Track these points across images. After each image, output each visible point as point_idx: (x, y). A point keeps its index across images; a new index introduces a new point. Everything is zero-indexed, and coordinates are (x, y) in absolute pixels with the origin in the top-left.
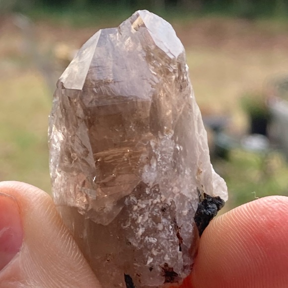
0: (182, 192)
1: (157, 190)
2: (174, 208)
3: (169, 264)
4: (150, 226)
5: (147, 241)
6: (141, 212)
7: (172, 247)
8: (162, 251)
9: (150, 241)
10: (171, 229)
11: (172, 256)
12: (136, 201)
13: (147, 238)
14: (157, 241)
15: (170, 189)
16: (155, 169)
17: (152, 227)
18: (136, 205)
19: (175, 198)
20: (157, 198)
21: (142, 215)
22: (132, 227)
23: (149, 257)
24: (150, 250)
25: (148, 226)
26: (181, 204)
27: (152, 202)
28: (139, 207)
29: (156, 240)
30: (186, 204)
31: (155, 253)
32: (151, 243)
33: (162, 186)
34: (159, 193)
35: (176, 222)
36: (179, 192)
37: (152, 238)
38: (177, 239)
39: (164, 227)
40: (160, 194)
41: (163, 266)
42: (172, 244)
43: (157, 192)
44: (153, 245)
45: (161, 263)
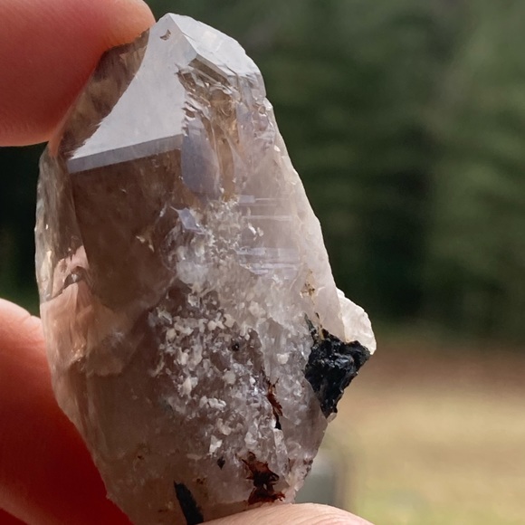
0: (270, 316)
1: (215, 303)
2: (258, 346)
3: (258, 453)
4: (209, 375)
5: (205, 405)
6: (185, 343)
7: (258, 417)
8: (239, 425)
9: (212, 404)
10: (254, 384)
11: (260, 436)
12: (170, 319)
13: (204, 399)
14: (228, 406)
15: (243, 305)
16: (203, 259)
17: (212, 376)
18: (172, 326)
19: (257, 326)
20: (217, 320)
21: (188, 351)
22: (169, 372)
23: (213, 438)
24: (214, 422)
25: (205, 375)
26: (273, 340)
27: (206, 325)
28: (178, 333)
29: (224, 402)
30: (283, 341)
31: (226, 431)
32: (215, 410)
33: (224, 295)
34: (220, 308)
35: (264, 373)
36: (265, 316)
37: (216, 400)
38: (267, 405)
39: (238, 378)
40: (222, 312)
41: (246, 459)
42: (258, 413)
43: (215, 308)
44: (218, 412)
45: (239, 449)
